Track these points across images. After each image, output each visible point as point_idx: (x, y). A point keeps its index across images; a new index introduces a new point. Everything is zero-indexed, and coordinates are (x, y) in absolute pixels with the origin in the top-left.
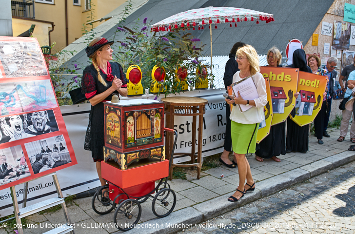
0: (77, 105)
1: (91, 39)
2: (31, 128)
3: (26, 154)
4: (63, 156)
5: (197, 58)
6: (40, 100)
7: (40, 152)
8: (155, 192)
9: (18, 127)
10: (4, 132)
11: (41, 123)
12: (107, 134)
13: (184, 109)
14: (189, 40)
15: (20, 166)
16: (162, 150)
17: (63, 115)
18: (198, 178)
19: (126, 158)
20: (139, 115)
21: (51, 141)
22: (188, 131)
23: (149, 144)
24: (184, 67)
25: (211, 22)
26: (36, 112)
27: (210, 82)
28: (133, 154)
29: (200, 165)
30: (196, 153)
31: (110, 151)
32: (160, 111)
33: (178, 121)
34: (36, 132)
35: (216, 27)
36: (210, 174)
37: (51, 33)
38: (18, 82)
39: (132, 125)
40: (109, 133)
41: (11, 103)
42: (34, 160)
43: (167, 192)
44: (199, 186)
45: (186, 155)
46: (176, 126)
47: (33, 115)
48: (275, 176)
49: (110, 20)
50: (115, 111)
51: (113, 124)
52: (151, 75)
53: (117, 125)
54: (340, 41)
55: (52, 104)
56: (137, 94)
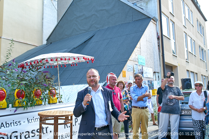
56: (2, 108)
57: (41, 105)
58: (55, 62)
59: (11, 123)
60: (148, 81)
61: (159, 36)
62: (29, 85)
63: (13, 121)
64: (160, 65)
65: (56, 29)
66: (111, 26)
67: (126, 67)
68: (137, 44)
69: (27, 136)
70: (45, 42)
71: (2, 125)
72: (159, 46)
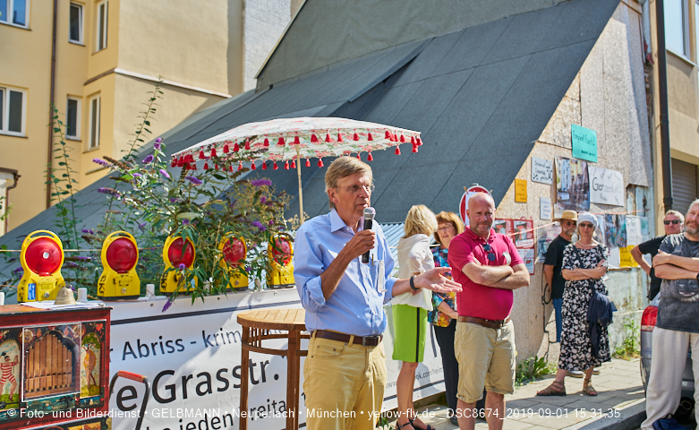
1: (66, 193)
52: (161, 255)
54: (570, 194)
56: (125, 294)
57: (245, 289)
58: (288, 149)
59: (153, 345)
60: (608, 218)
61: (651, 55)
62: (207, 224)
63: (161, 338)
64: (652, 161)
65: (287, 37)
66: (474, 24)
67: (529, 167)
68: (569, 86)
69: (204, 388)
70: (250, 84)
71: (128, 350)
72: (649, 91)
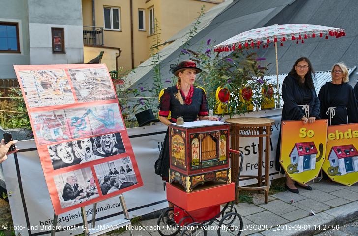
0: (143, 127)
2: (100, 150)
3: (95, 175)
4: (129, 177)
5: (262, 78)
6: (109, 123)
7: (108, 173)
8: (221, 215)
9: (88, 149)
10: (76, 154)
11: (109, 146)
12: (173, 156)
13: (249, 130)
14: (255, 59)
15: (90, 187)
16: (228, 173)
17: (130, 137)
18: (266, 202)
19: (191, 180)
20: (204, 137)
21: (119, 163)
22: (255, 153)
23: (214, 166)
24: (249, 87)
25: (276, 40)
26: (104, 135)
27: (276, 101)
28: (199, 177)
29: (267, 188)
30: (264, 176)
31: (175, 173)
32: (226, 132)
33: (244, 142)
34: (104, 154)
35: (282, 45)
36: (279, 198)
37: (118, 58)
38: (88, 106)
39: (197, 147)
40: (174, 155)
41: (82, 127)
42: (103, 182)
43: (233, 216)
44: (266, 210)
45: (252, 177)
46: (242, 147)
47: (102, 137)
48: (352, 202)
49: (173, 43)
50: (180, 133)
51: (178, 146)
52: (215, 95)
53: (182, 147)
55: (120, 127)
57: (252, 111)
